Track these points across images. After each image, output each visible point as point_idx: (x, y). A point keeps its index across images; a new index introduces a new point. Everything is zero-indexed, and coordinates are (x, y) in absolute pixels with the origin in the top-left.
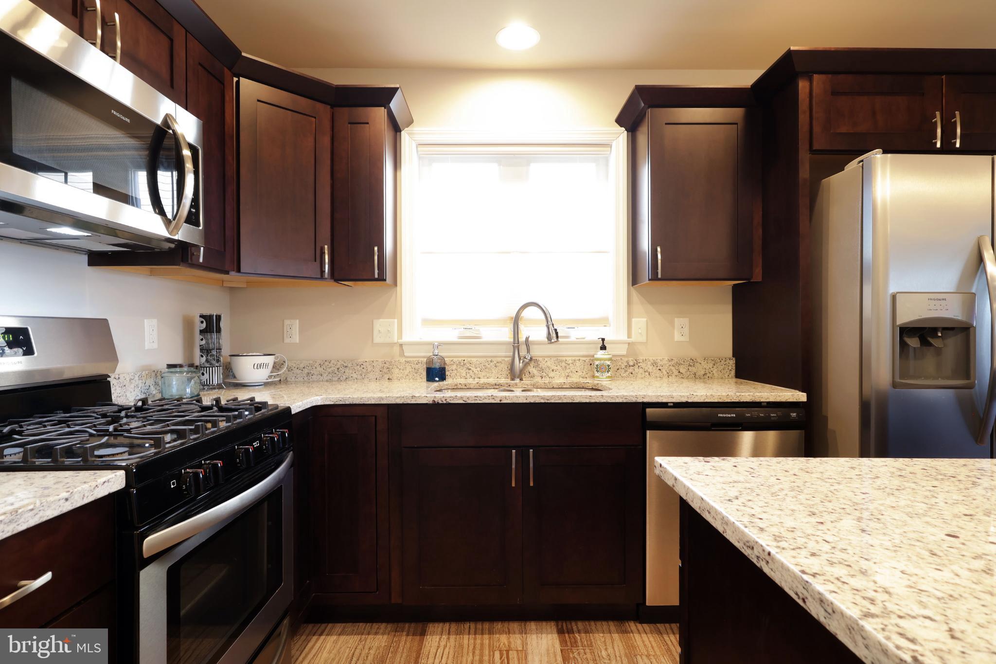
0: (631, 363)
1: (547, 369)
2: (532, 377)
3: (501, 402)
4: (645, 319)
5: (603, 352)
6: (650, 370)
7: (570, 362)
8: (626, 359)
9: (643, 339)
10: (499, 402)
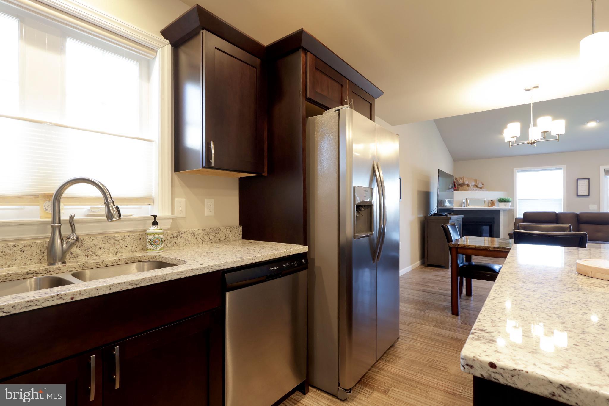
0: (175, 235)
1: (94, 248)
2: (74, 258)
3: (73, 300)
4: (185, 199)
5: (155, 227)
6: (190, 239)
7: (120, 238)
8: (171, 232)
9: (182, 215)
10: (70, 301)
